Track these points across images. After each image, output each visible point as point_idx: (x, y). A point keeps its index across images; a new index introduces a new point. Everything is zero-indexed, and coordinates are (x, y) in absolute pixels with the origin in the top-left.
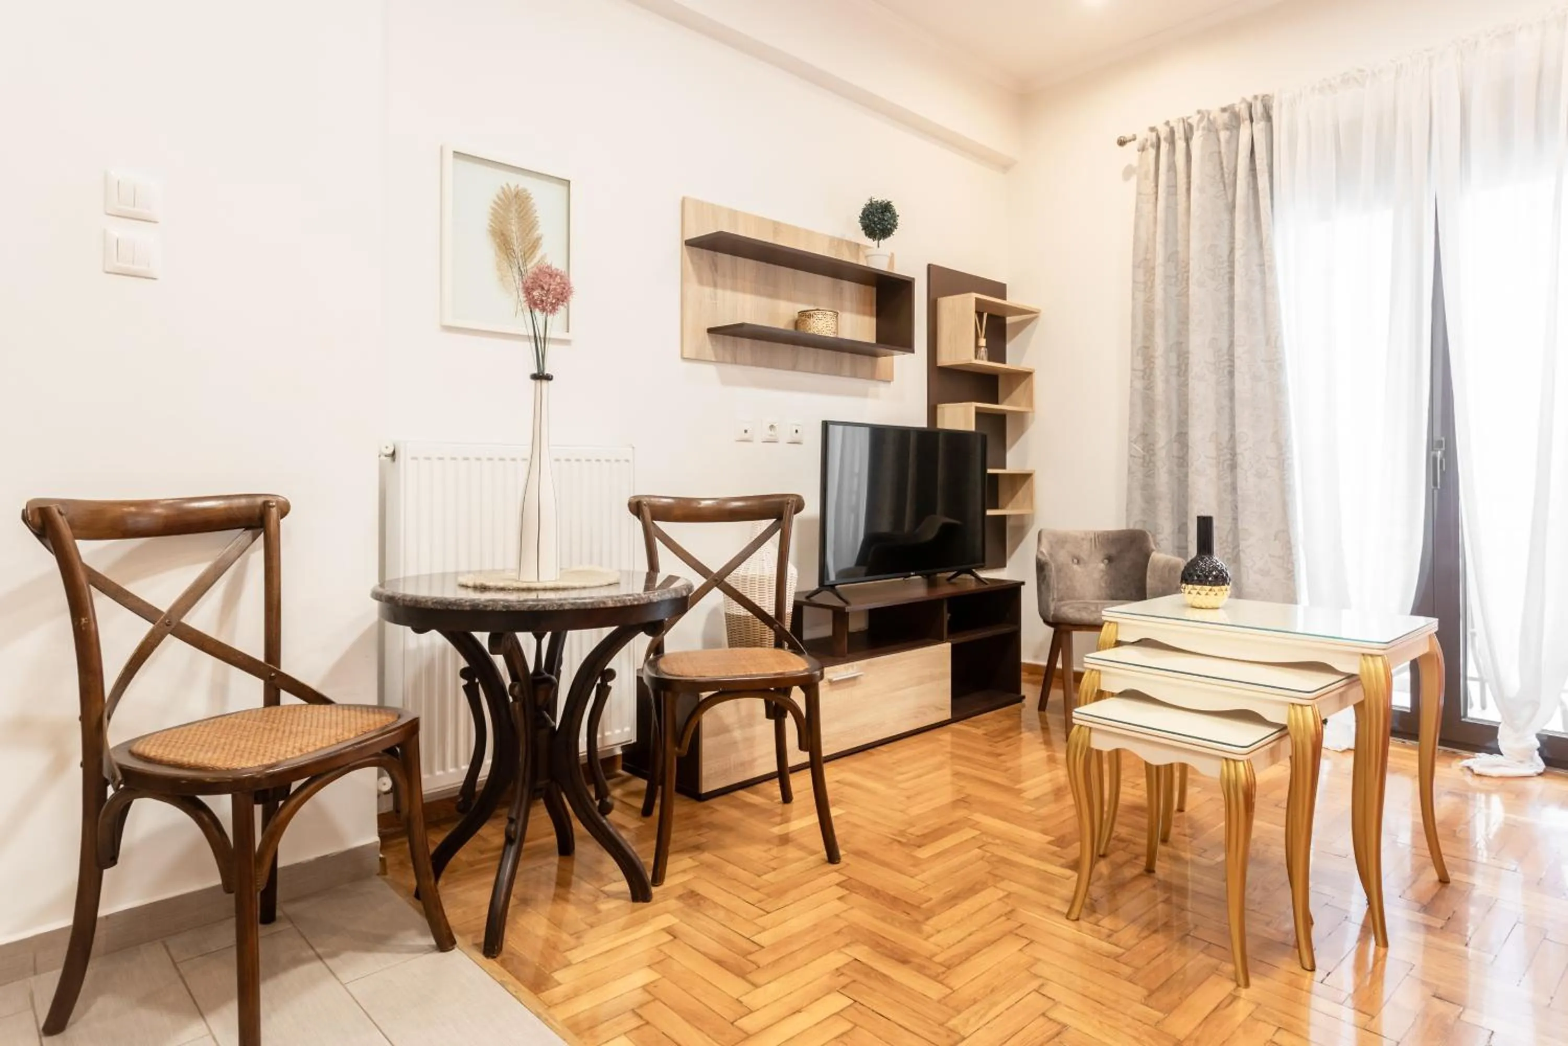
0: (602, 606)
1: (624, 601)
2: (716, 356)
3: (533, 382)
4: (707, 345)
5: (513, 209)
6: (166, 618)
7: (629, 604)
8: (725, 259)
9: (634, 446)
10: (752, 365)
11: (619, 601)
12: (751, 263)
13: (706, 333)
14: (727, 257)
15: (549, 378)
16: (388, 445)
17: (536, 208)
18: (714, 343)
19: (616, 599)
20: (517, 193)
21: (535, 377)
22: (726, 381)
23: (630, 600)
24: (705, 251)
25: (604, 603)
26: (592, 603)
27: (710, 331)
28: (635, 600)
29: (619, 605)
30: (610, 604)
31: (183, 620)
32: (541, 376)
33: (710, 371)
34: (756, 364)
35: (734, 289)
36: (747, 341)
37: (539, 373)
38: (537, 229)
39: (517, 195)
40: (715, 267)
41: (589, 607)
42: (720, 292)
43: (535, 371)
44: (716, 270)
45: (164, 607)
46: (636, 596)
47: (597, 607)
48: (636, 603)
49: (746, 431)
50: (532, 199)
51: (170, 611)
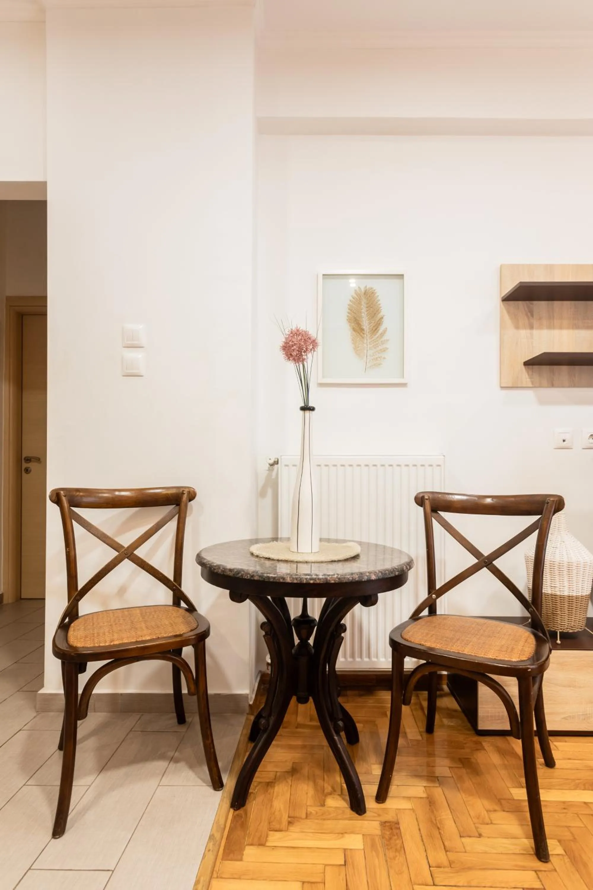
0: (281, 580)
1: (301, 579)
2: (532, 383)
3: (302, 412)
4: (524, 375)
5: (363, 303)
6: (126, 550)
7: (305, 581)
8: (541, 306)
9: (444, 454)
10: (569, 387)
11: (296, 579)
12: (567, 304)
13: (523, 367)
14: (543, 304)
15: (312, 409)
16: (271, 458)
17: (379, 298)
18: (530, 373)
19: (294, 577)
20: (366, 291)
21: (303, 409)
22: (542, 402)
23: (306, 579)
24: (520, 303)
25: (284, 579)
26: (274, 578)
27: (527, 364)
28: (311, 579)
29: (295, 581)
30: (288, 580)
31: (135, 552)
32: (306, 408)
33: (529, 395)
34: (573, 385)
35: (551, 327)
36: (565, 368)
37: (305, 406)
38: (379, 313)
39: (365, 293)
40: (531, 313)
41: (272, 580)
42: (535, 332)
43: (303, 405)
44: (532, 315)
45: (126, 545)
46: (314, 577)
47: (278, 581)
48: (312, 582)
49: (564, 441)
50: (376, 293)
51: (128, 547)
